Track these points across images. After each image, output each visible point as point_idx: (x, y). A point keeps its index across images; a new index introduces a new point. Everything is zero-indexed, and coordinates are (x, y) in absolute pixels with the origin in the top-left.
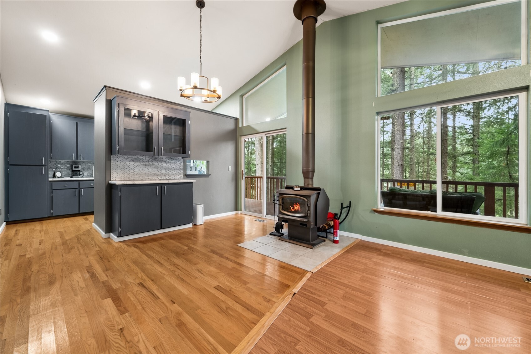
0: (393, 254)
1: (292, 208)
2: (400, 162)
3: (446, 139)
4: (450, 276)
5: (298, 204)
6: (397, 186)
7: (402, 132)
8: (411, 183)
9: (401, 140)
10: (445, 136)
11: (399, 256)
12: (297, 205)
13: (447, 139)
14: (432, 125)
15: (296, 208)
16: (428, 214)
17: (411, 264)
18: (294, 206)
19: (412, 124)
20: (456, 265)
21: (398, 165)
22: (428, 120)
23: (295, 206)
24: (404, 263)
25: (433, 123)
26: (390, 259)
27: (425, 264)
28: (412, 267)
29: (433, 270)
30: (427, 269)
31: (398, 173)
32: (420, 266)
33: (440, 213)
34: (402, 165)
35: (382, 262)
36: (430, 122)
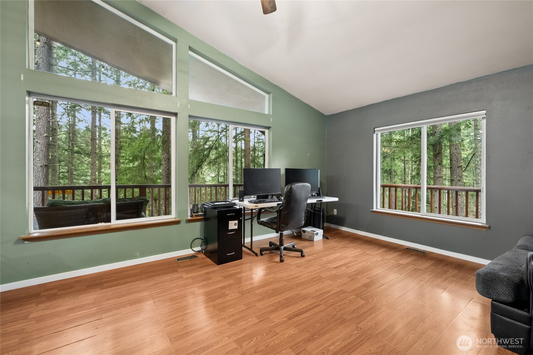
0: (61, 292)
2: (44, 162)
3: (94, 139)
4: (131, 285)
6: (59, 197)
7: (46, 122)
8: (68, 190)
9: (45, 133)
10: (93, 135)
11: (70, 290)
13: (96, 139)
14: (77, 120)
16: (101, 226)
17: (90, 292)
19: (54, 114)
20: (132, 272)
21: (40, 165)
22: (72, 113)
24: (80, 297)
25: (78, 118)
26: (60, 300)
27: (104, 285)
28: (91, 297)
29: (115, 288)
30: (109, 289)
31: (41, 176)
32: (101, 290)
33: (115, 222)
34: (46, 165)
35: (48, 312)
36: (74, 116)
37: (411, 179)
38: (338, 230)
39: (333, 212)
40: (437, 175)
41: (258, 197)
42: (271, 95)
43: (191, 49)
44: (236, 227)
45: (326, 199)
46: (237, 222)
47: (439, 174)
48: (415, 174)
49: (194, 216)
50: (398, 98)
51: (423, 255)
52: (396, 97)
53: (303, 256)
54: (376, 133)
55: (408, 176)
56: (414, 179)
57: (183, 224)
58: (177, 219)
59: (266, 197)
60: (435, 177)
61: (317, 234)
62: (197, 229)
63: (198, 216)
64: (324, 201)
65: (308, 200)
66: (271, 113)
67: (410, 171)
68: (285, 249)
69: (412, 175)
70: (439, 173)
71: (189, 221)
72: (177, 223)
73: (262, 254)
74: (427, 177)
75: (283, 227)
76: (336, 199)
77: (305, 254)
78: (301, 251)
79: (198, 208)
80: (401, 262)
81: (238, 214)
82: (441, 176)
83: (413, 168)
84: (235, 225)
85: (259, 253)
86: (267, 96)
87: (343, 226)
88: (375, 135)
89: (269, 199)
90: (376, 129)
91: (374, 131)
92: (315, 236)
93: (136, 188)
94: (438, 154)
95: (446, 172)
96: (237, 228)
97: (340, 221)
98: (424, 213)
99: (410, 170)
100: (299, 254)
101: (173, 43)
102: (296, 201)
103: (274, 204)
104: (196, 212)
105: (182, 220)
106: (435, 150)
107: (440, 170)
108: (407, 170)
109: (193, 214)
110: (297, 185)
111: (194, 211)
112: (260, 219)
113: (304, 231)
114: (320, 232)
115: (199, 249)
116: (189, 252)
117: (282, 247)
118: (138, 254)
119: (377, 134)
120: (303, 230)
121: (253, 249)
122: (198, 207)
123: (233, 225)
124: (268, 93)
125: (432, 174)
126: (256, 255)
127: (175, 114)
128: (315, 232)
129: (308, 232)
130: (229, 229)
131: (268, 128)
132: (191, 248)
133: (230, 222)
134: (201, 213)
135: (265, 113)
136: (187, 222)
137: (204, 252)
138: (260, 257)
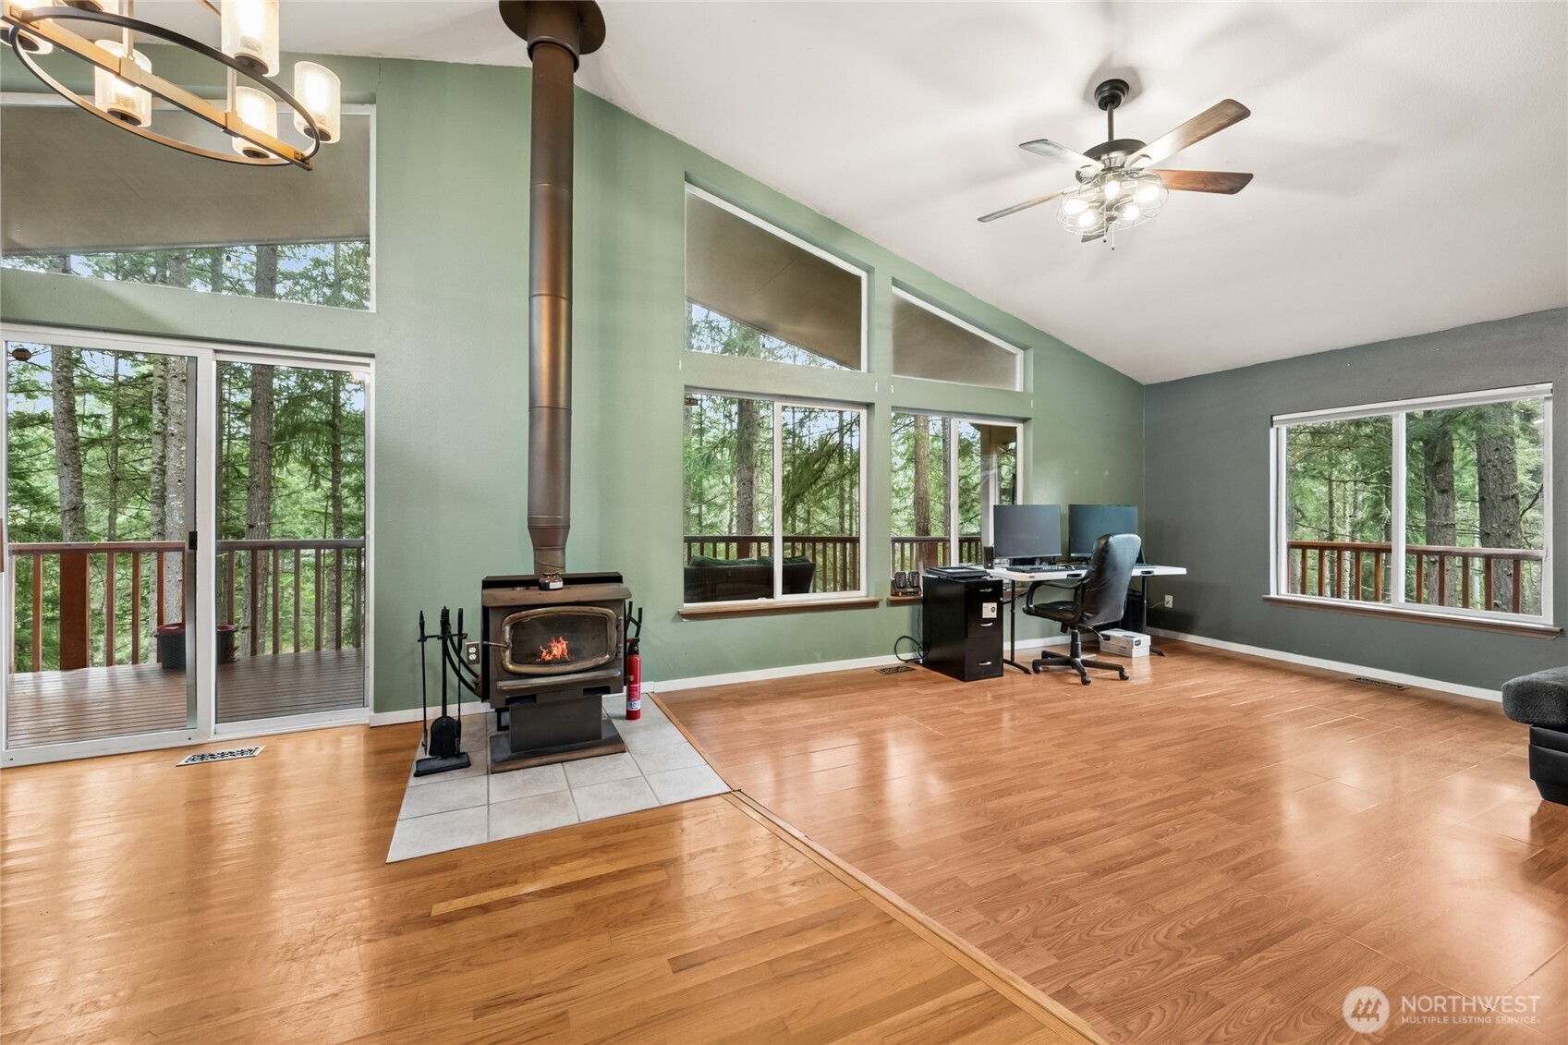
1: (544, 654)
5: (561, 639)
6: (709, 554)
12: (559, 642)
15: (555, 652)
16: (762, 604)
18: (550, 647)
23: (553, 645)
33: (780, 599)
37: (1353, 532)
38: (1176, 641)
39: (1164, 600)
40: (1437, 522)
42: (1031, 353)
43: (895, 283)
44: (994, 615)
45: (1159, 571)
46: (995, 605)
47: (1442, 517)
48: (1365, 516)
49: (900, 594)
50: (1331, 352)
51: (1398, 690)
52: (1328, 350)
53: (1123, 677)
54: (1275, 426)
55: (1341, 523)
56: (1361, 531)
57: (883, 606)
58: (872, 598)
60: (1429, 525)
61: (1138, 643)
62: (904, 619)
63: (905, 594)
64: (1156, 574)
65: (1134, 570)
66: (1031, 392)
67: (1350, 509)
69: (1356, 520)
70: (1445, 515)
71: (892, 603)
72: (873, 604)
73: (1037, 671)
74: (1409, 527)
75: (1088, 617)
76: (1183, 571)
77: (1127, 674)
78: (1121, 670)
79: (905, 581)
80: (1345, 698)
81: (995, 591)
82: (1449, 523)
83: (1360, 498)
84: (992, 611)
85: (1031, 669)
86: (1020, 355)
87: (1190, 632)
88: (1273, 432)
90: (1275, 418)
91: (1272, 422)
92: (1135, 647)
93: (765, 541)
94: (1439, 464)
95: (1466, 512)
96: (995, 616)
97: (1182, 621)
98: (1398, 601)
99: (1347, 506)
100: (1116, 674)
101: (863, 275)
102: (1115, 568)
104: (902, 587)
105: (880, 600)
106: (1429, 454)
107: (1447, 507)
108: (1337, 504)
109: (897, 590)
110: (1118, 539)
111: (897, 585)
113: (1107, 638)
114: (1146, 640)
115: (908, 656)
116: (890, 660)
117: (1079, 661)
118: (818, 655)
119: (1278, 429)
120: (1103, 635)
121: (1016, 661)
122: (904, 578)
123: (989, 610)
124: (1024, 348)
125: (1421, 516)
126: (1027, 671)
127: (869, 406)
128: (1134, 640)
129: (1118, 639)
130: (984, 617)
131: (1024, 420)
132: (896, 652)
133: (984, 604)
134: (912, 590)
135: (1018, 390)
136: (888, 605)
137: (921, 661)
138: (1034, 675)
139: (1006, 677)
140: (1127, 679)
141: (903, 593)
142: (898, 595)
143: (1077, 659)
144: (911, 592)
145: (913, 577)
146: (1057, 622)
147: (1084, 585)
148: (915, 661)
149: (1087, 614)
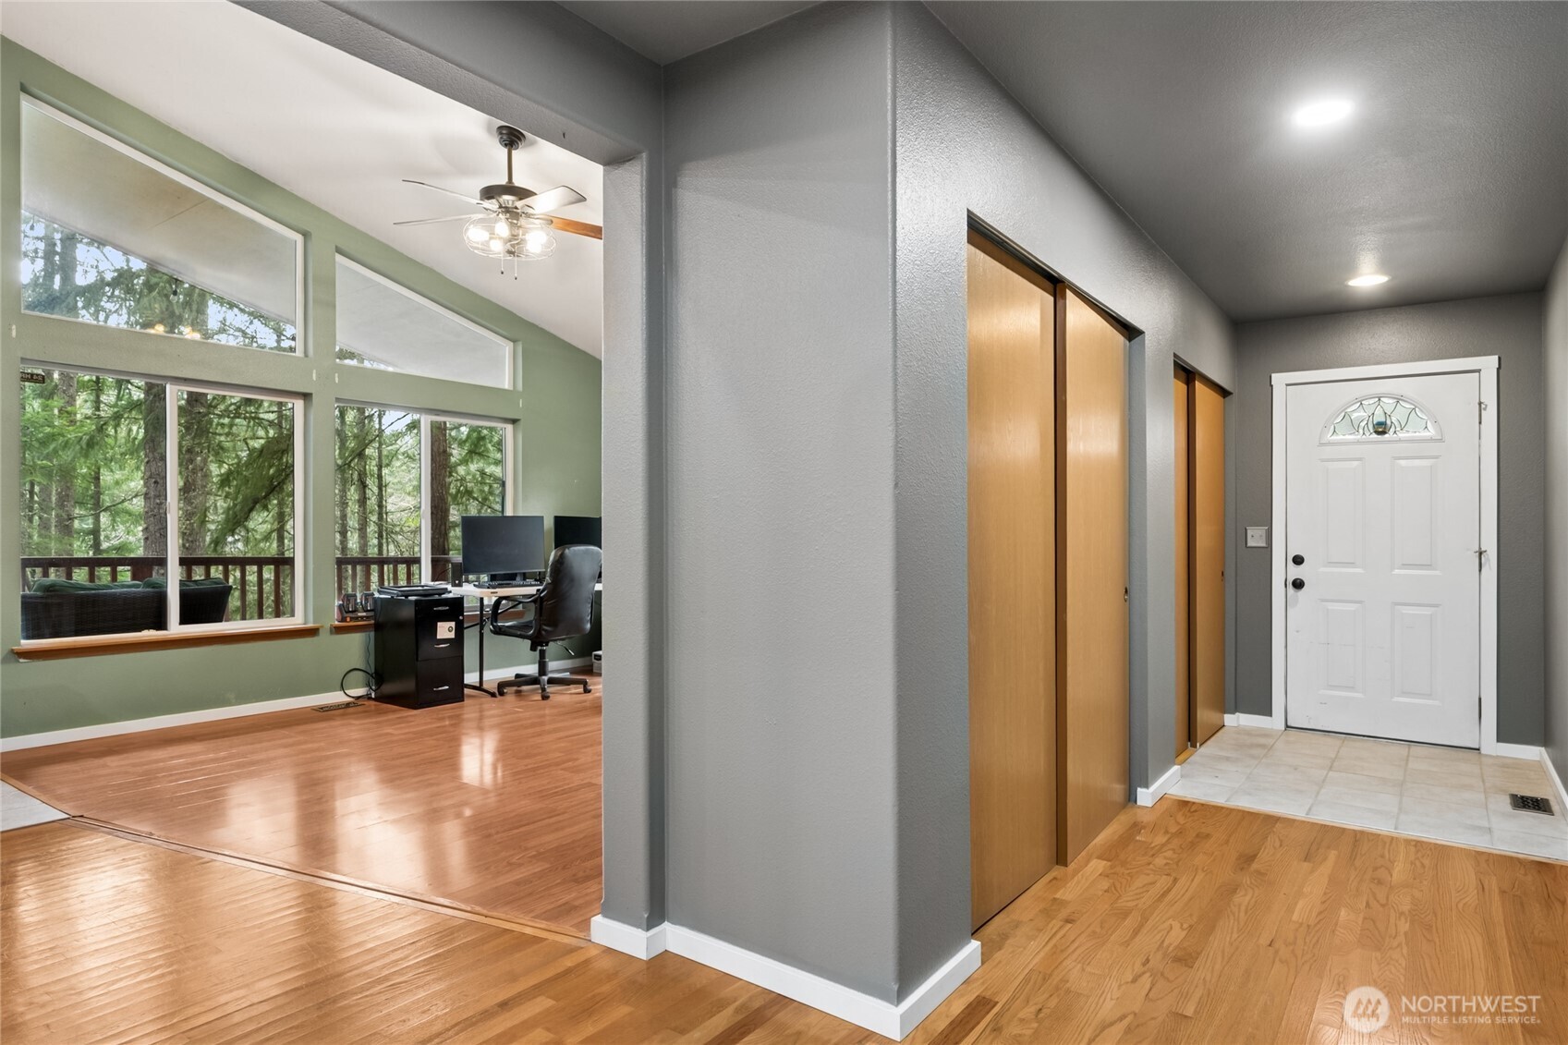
16: (148, 636)
41: (493, 578)
42: (519, 344)
43: (339, 251)
44: (452, 635)
46: (453, 624)
49: (348, 619)
53: (587, 691)
57: (324, 636)
58: (310, 625)
59: (512, 577)
62: (355, 648)
63: (357, 619)
66: (520, 387)
68: (551, 681)
71: (338, 630)
72: (312, 632)
73: (502, 694)
75: (546, 636)
77: (591, 688)
78: (585, 683)
79: (356, 604)
81: (454, 609)
84: (450, 631)
85: (496, 691)
86: (509, 346)
89: (519, 580)
96: (453, 637)
100: (580, 688)
101: (299, 239)
102: (572, 580)
103: (532, 590)
104: (352, 612)
105: (322, 627)
109: (345, 615)
110: (575, 551)
111: (345, 610)
112: (496, 622)
113: (599, 658)
115: (361, 691)
116: (337, 697)
117: (545, 678)
121: (485, 686)
122: (356, 600)
123: (445, 630)
124: (513, 340)
126: (493, 695)
127: (306, 396)
130: (438, 637)
131: (514, 421)
132: (342, 688)
133: (439, 624)
134: (364, 614)
135: (506, 387)
136: (331, 633)
137: (373, 696)
138: (499, 698)
139: (467, 701)
140: (589, 691)
141: (351, 618)
142: (346, 621)
143: (544, 677)
144: (362, 617)
145: (366, 599)
146: (526, 640)
147: (542, 598)
148: (368, 697)
149: (546, 628)
